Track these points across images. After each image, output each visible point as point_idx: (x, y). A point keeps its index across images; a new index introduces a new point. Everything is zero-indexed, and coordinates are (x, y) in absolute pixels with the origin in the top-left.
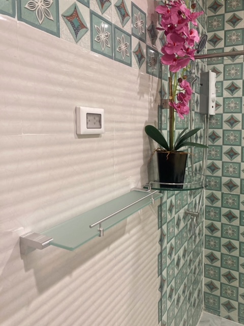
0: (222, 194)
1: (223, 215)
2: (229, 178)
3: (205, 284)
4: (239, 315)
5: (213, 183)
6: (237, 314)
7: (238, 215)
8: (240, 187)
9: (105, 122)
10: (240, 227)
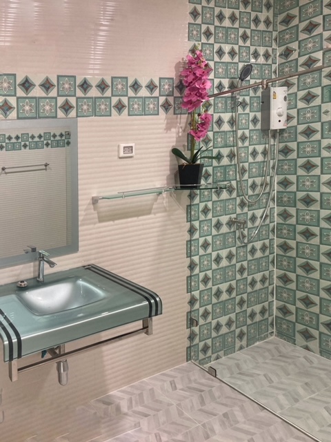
0: (297, 210)
1: (298, 233)
2: (305, 193)
3: (277, 308)
4: (320, 347)
5: (285, 199)
6: (318, 345)
7: (318, 233)
8: (319, 202)
9: (136, 149)
10: (321, 246)
